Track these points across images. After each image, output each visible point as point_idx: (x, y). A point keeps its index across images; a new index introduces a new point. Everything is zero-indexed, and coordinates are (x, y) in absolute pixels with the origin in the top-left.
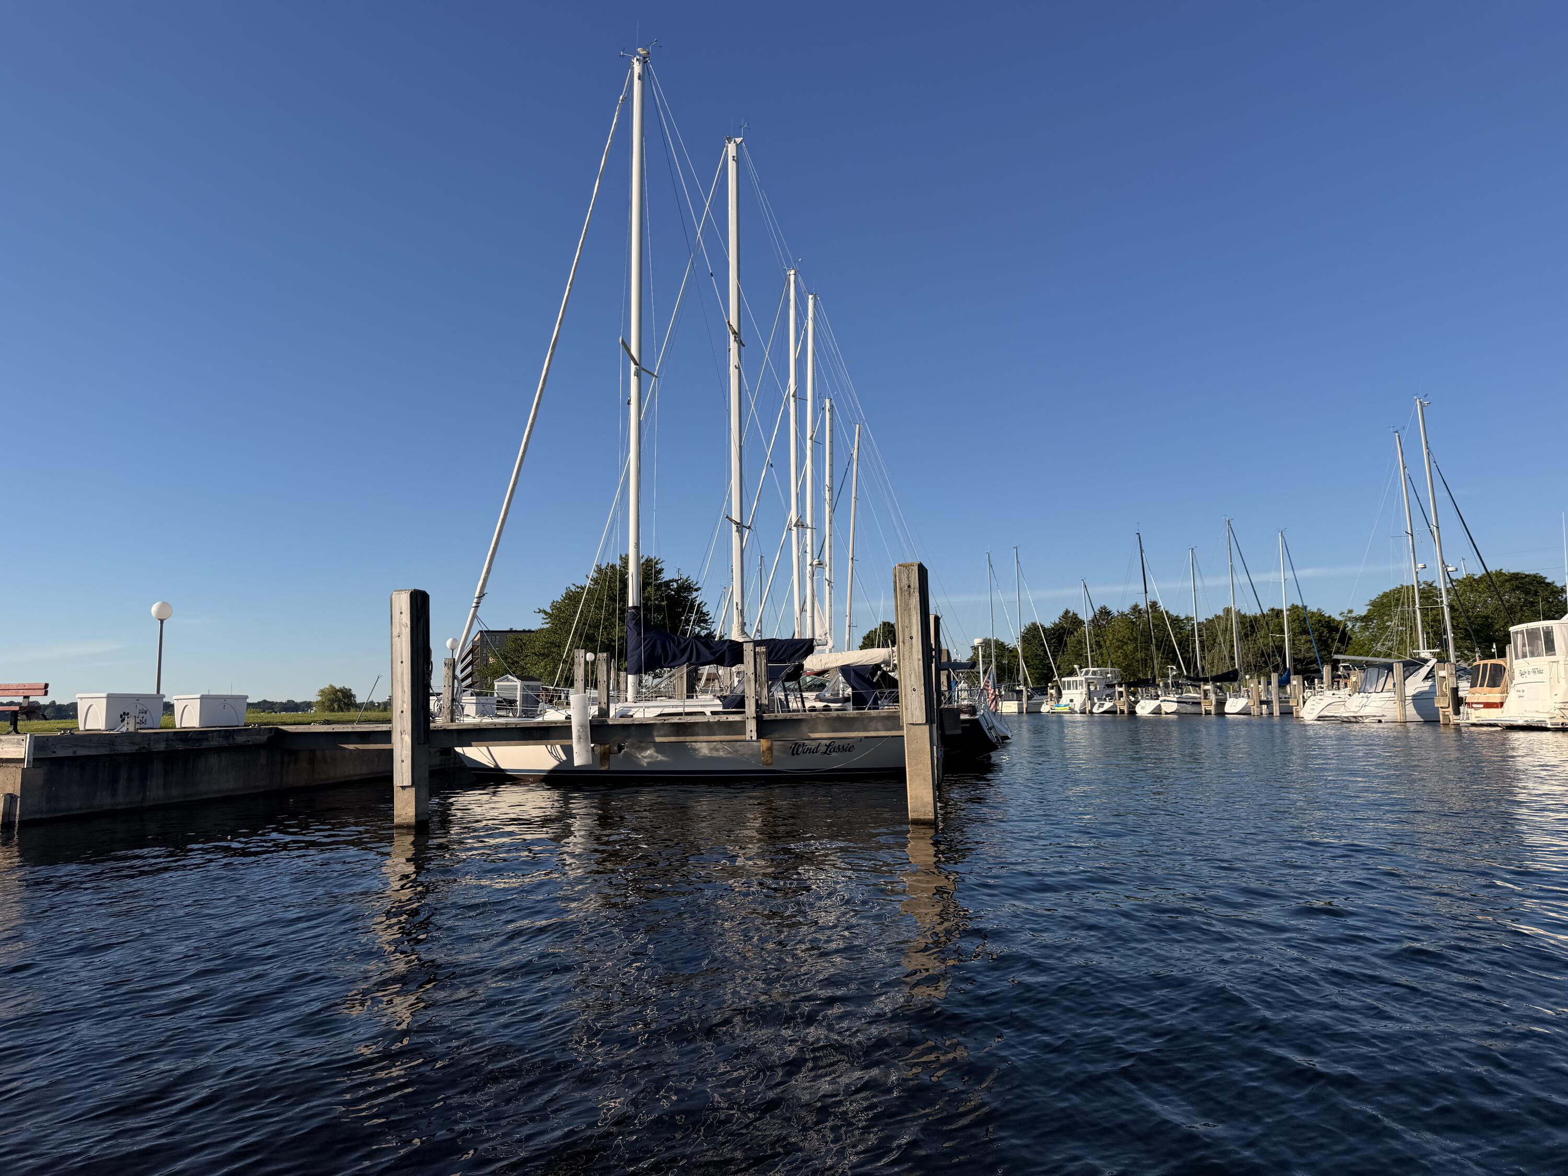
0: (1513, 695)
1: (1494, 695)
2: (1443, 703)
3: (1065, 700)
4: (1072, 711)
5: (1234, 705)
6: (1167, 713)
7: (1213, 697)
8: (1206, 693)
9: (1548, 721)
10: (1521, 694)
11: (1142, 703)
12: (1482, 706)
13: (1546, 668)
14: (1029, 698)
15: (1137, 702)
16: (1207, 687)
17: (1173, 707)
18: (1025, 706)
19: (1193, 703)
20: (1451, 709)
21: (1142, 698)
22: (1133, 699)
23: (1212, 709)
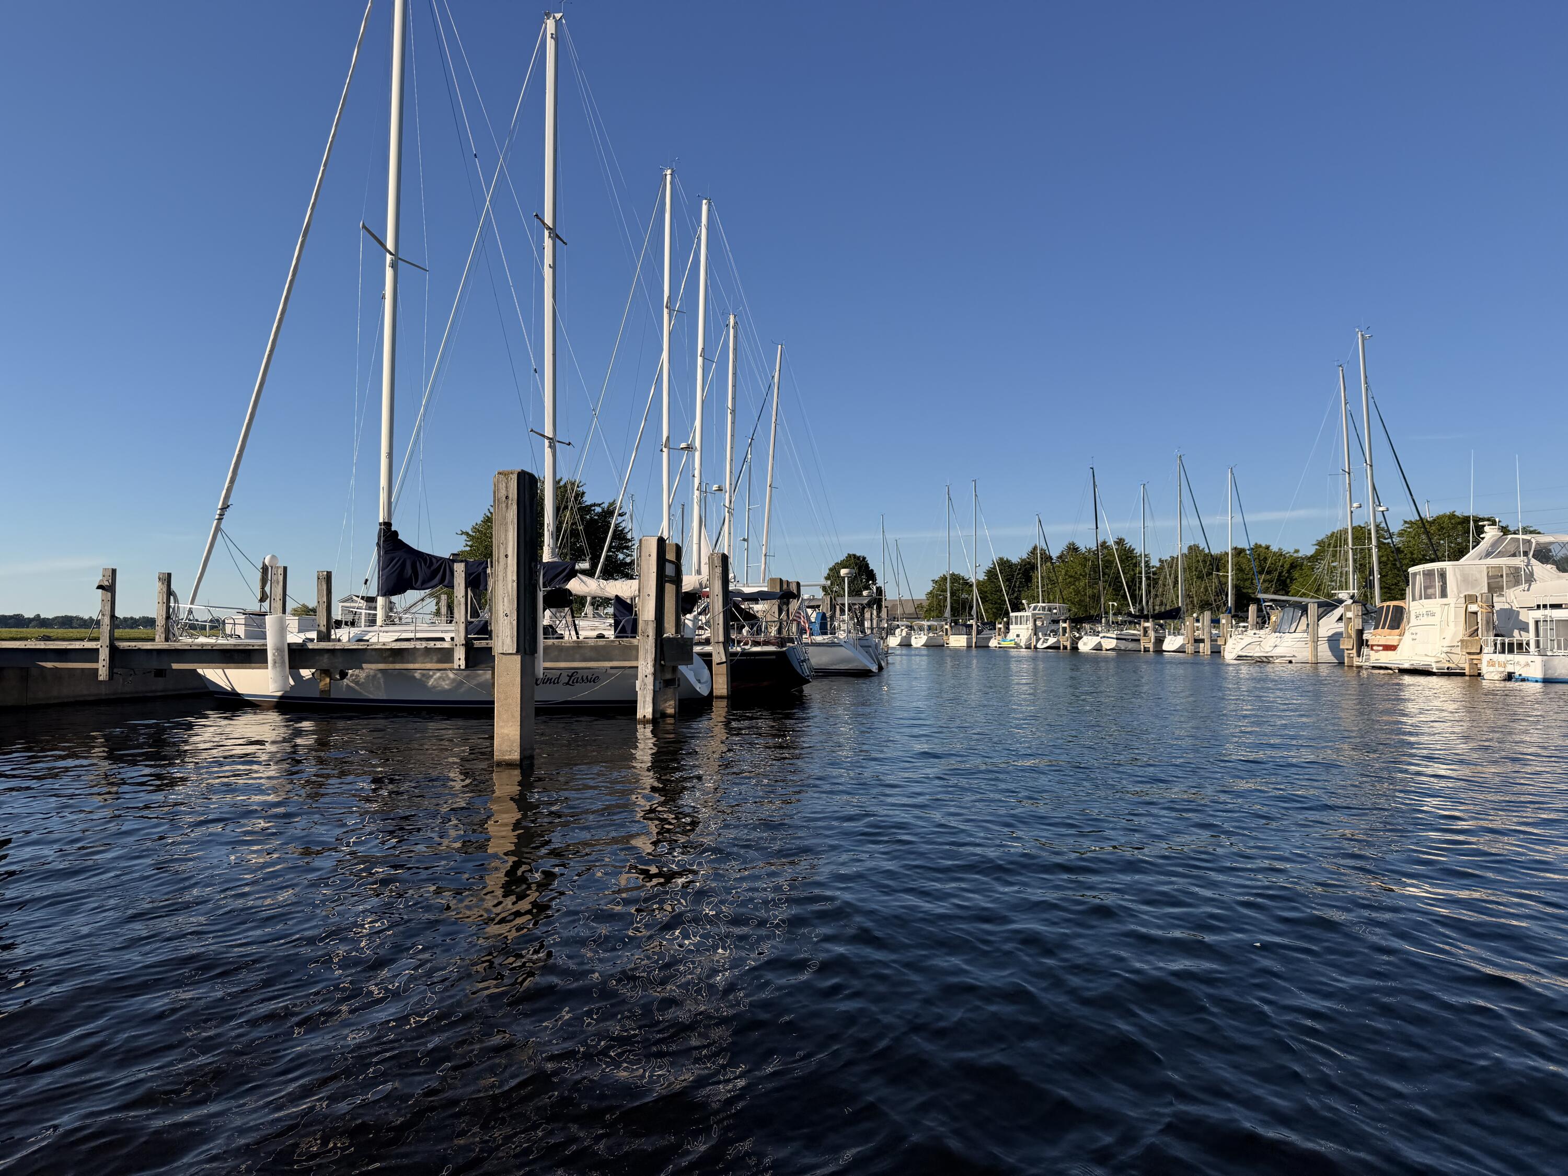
0: (1407, 636)
1: (1390, 637)
2: (1347, 644)
3: (1012, 635)
4: (1018, 646)
5: (1172, 643)
6: (1107, 650)
7: (1152, 634)
8: (1145, 630)
9: (1434, 665)
10: (1414, 637)
11: (1085, 638)
12: (1381, 648)
13: (1437, 610)
14: (979, 632)
15: (1080, 638)
16: (1147, 624)
17: (1112, 644)
18: (974, 640)
19: (1133, 640)
20: (1354, 651)
21: (1086, 634)
22: (1077, 635)
23: (1151, 646)
